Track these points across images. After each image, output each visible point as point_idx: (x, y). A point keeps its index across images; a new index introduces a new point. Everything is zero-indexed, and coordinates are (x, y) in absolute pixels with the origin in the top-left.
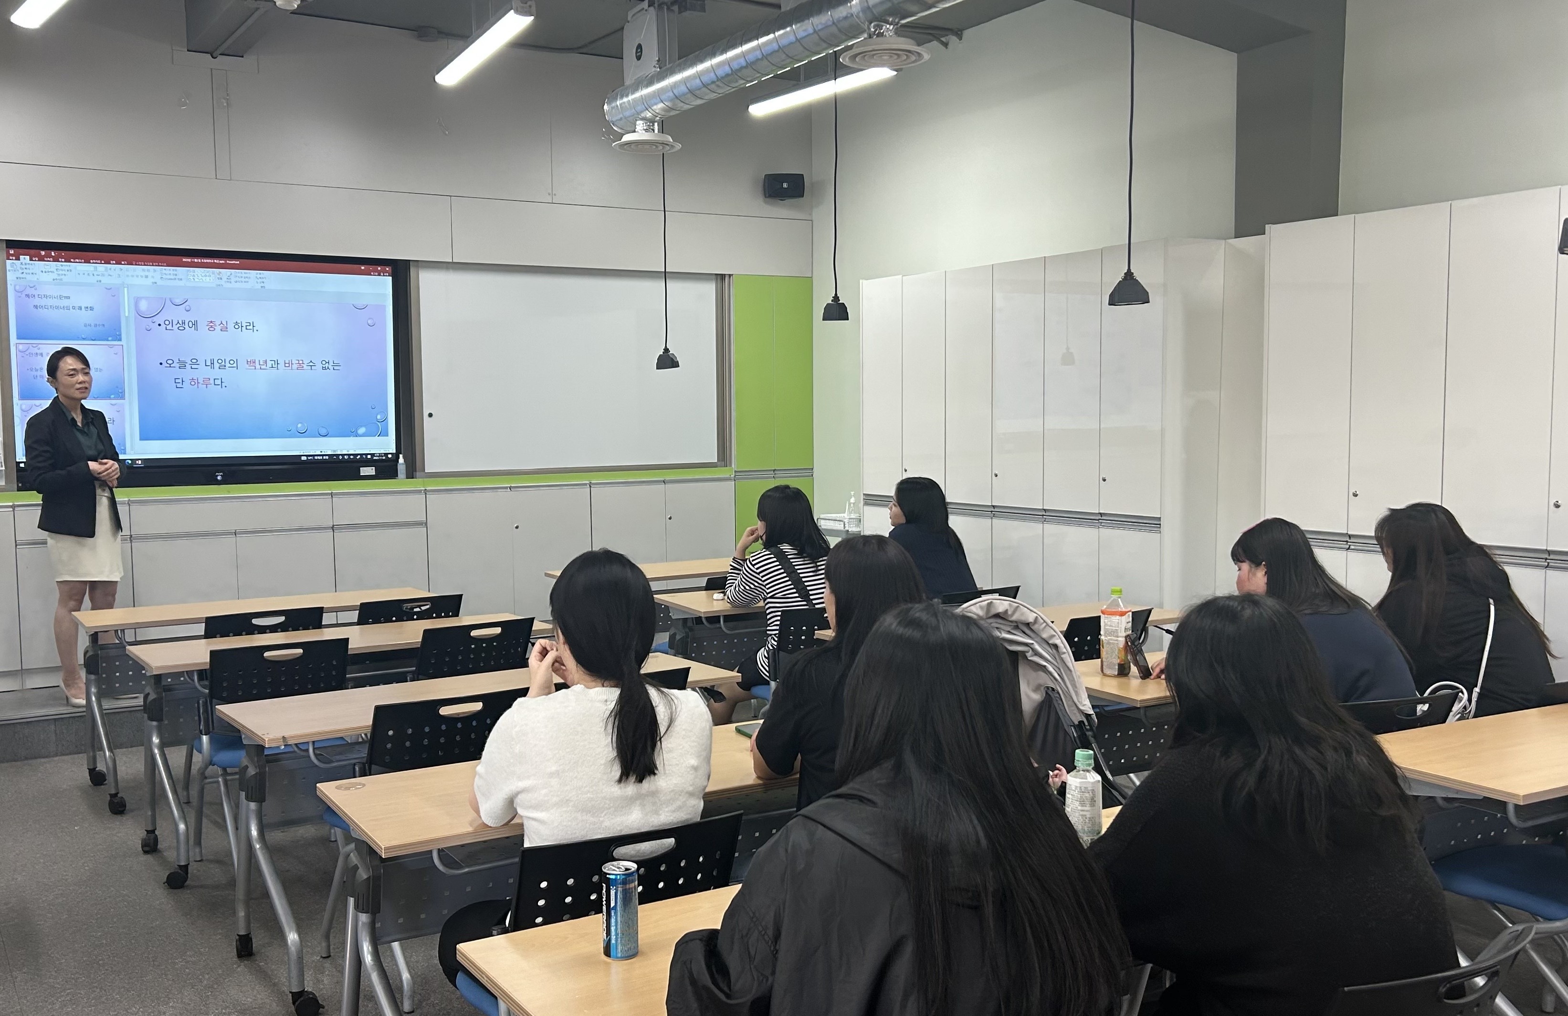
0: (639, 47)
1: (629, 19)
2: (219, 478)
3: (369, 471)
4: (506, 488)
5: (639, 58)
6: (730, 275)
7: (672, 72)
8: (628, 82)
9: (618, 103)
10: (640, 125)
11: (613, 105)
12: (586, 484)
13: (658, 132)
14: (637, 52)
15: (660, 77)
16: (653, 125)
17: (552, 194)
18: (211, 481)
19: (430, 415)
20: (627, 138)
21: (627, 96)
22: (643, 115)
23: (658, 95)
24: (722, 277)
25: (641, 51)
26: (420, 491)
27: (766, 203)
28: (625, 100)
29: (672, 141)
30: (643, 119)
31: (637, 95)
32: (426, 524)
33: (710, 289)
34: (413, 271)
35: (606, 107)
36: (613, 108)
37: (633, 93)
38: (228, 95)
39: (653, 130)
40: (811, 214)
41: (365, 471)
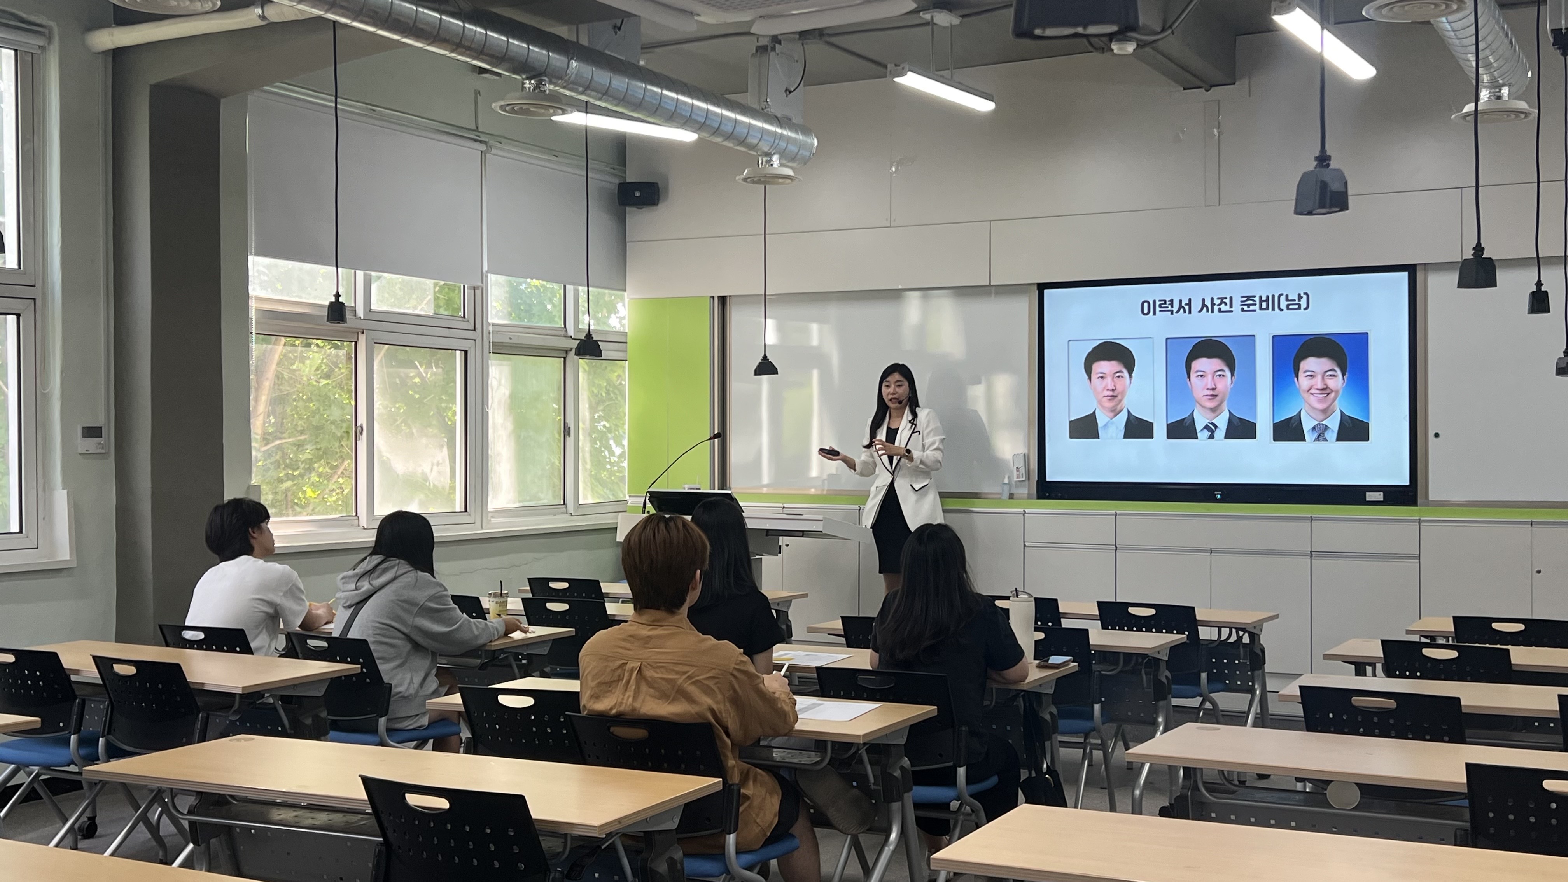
3: (1379, 496)
4: (1526, 523)
19: (1435, 434)
32: (1419, 558)
38: (1219, 123)
41: (1370, 496)
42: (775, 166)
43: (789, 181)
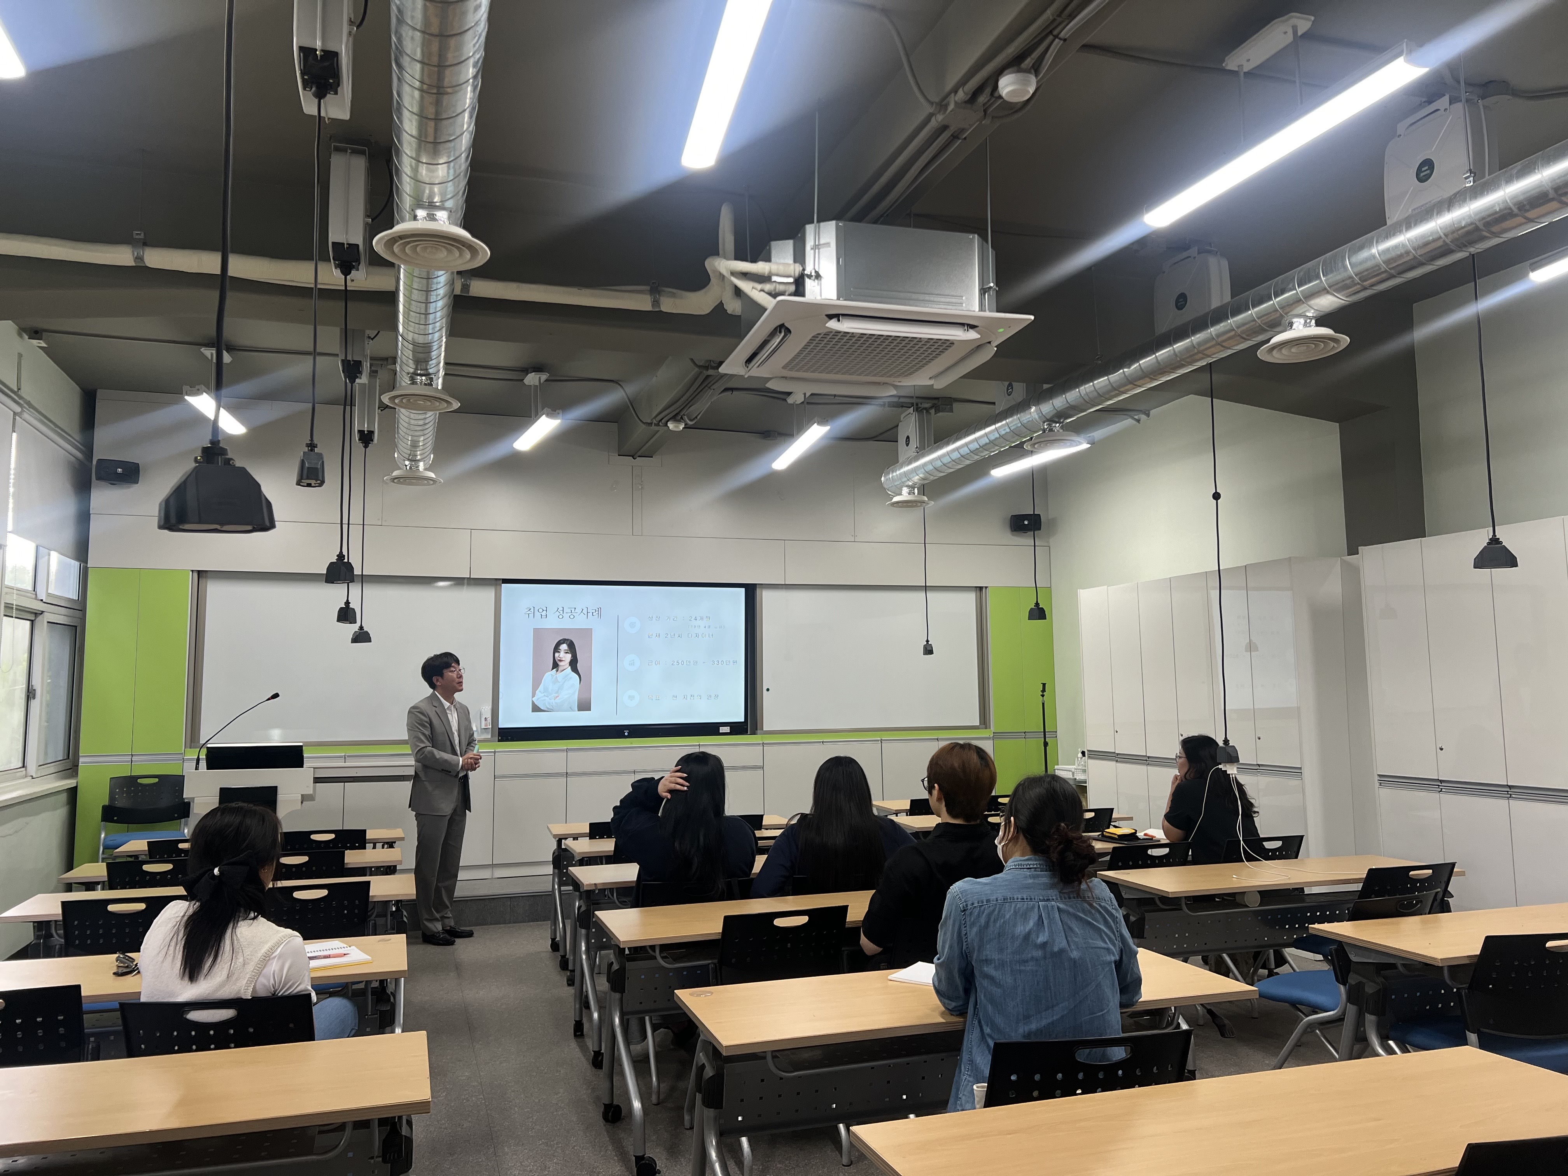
0: (908, 437)
1: (902, 419)
2: (626, 734)
3: (726, 729)
4: (820, 742)
5: (907, 445)
6: (986, 587)
7: (923, 456)
8: (900, 461)
9: (891, 476)
10: (905, 491)
11: (888, 477)
12: (878, 740)
13: (918, 494)
14: (906, 441)
15: (916, 459)
16: (914, 490)
17: (855, 536)
18: (622, 736)
19: (768, 690)
20: (896, 499)
21: (896, 472)
22: (907, 484)
23: (915, 470)
24: (981, 588)
25: (909, 440)
26: (759, 744)
27: (1013, 535)
28: (894, 474)
29: (926, 499)
30: (908, 486)
31: (902, 470)
32: (763, 767)
33: (971, 598)
34: (758, 591)
35: (883, 479)
36: (887, 480)
37: (899, 469)
38: (642, 481)
39: (914, 493)
40: (1048, 542)
41: (723, 730)
42: (421, 470)
43: (432, 482)
